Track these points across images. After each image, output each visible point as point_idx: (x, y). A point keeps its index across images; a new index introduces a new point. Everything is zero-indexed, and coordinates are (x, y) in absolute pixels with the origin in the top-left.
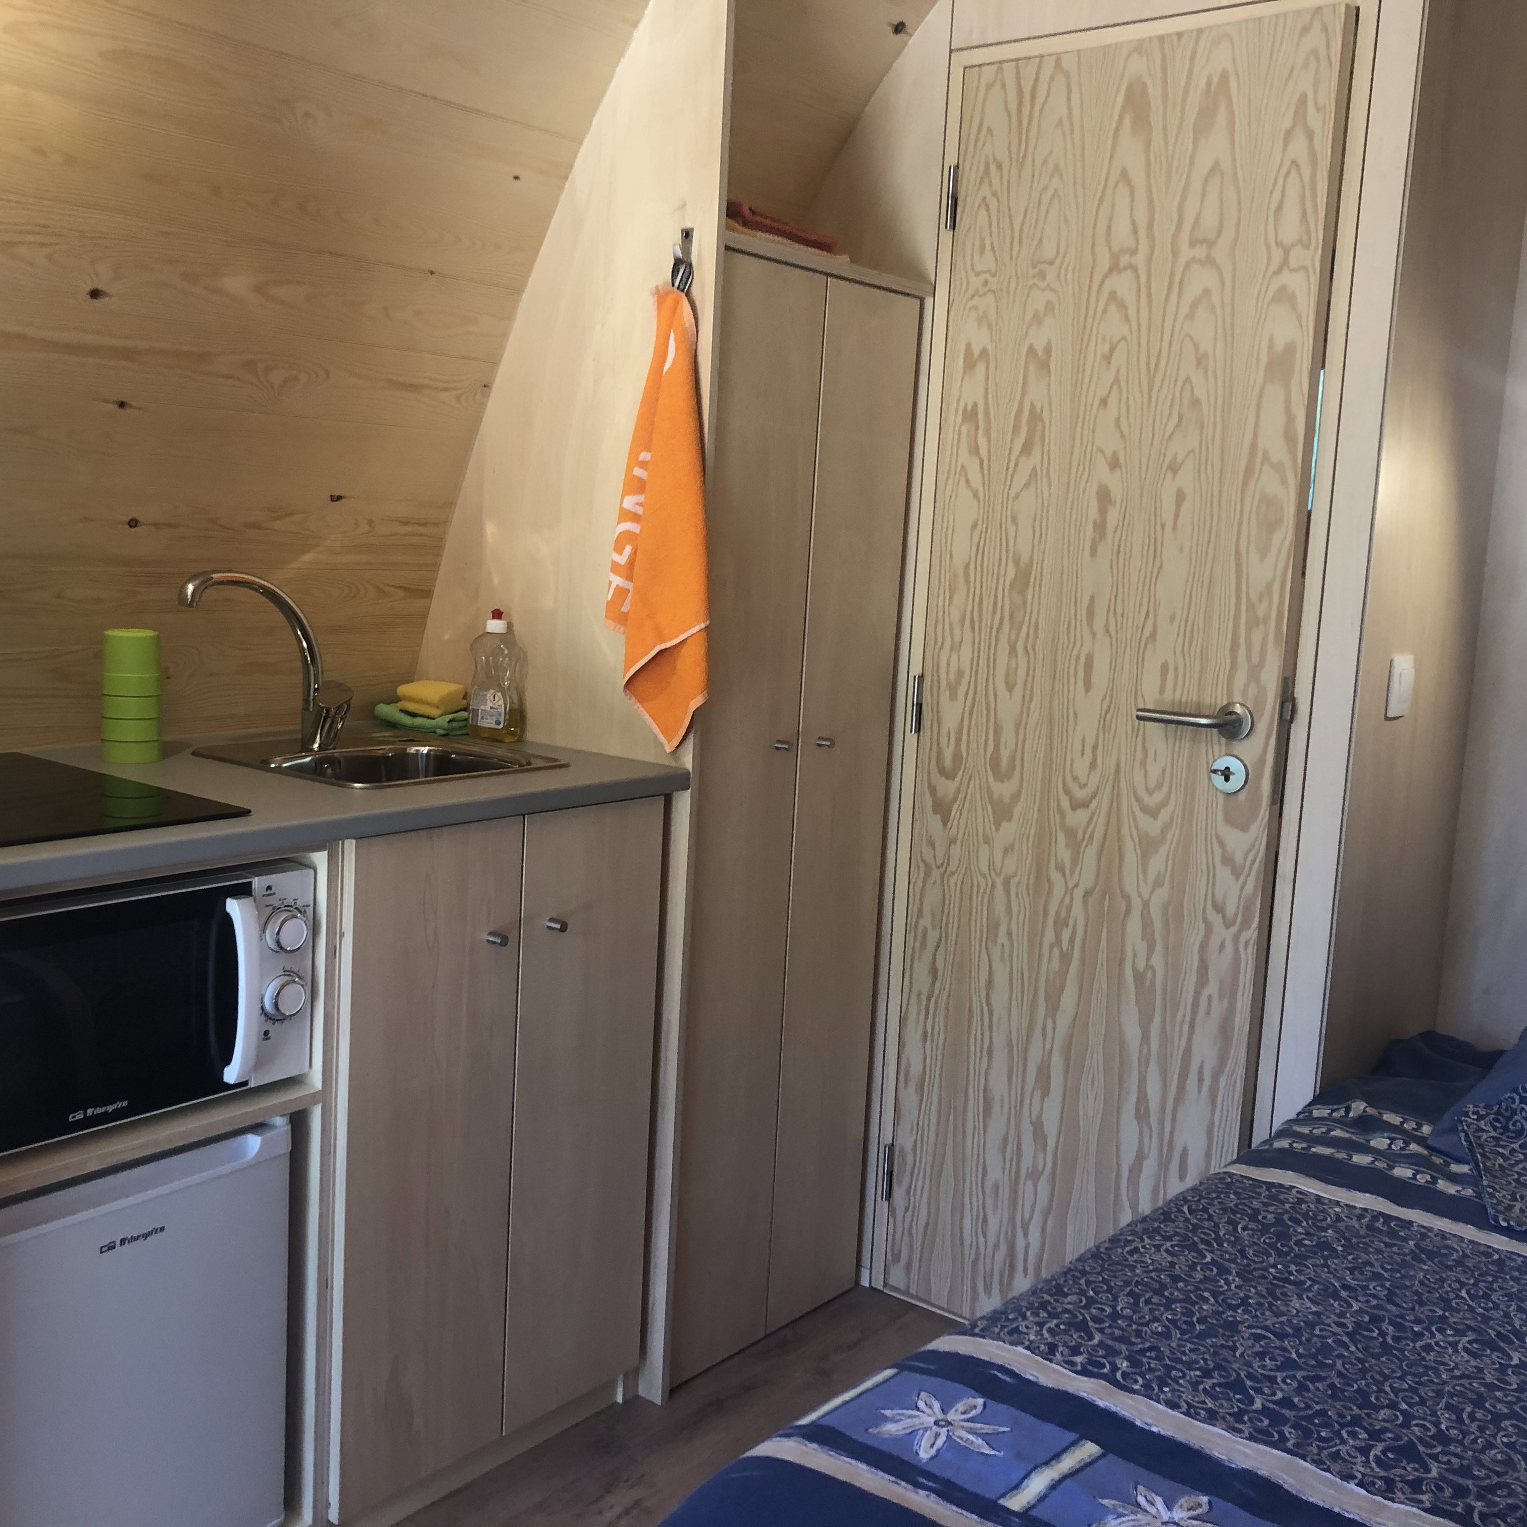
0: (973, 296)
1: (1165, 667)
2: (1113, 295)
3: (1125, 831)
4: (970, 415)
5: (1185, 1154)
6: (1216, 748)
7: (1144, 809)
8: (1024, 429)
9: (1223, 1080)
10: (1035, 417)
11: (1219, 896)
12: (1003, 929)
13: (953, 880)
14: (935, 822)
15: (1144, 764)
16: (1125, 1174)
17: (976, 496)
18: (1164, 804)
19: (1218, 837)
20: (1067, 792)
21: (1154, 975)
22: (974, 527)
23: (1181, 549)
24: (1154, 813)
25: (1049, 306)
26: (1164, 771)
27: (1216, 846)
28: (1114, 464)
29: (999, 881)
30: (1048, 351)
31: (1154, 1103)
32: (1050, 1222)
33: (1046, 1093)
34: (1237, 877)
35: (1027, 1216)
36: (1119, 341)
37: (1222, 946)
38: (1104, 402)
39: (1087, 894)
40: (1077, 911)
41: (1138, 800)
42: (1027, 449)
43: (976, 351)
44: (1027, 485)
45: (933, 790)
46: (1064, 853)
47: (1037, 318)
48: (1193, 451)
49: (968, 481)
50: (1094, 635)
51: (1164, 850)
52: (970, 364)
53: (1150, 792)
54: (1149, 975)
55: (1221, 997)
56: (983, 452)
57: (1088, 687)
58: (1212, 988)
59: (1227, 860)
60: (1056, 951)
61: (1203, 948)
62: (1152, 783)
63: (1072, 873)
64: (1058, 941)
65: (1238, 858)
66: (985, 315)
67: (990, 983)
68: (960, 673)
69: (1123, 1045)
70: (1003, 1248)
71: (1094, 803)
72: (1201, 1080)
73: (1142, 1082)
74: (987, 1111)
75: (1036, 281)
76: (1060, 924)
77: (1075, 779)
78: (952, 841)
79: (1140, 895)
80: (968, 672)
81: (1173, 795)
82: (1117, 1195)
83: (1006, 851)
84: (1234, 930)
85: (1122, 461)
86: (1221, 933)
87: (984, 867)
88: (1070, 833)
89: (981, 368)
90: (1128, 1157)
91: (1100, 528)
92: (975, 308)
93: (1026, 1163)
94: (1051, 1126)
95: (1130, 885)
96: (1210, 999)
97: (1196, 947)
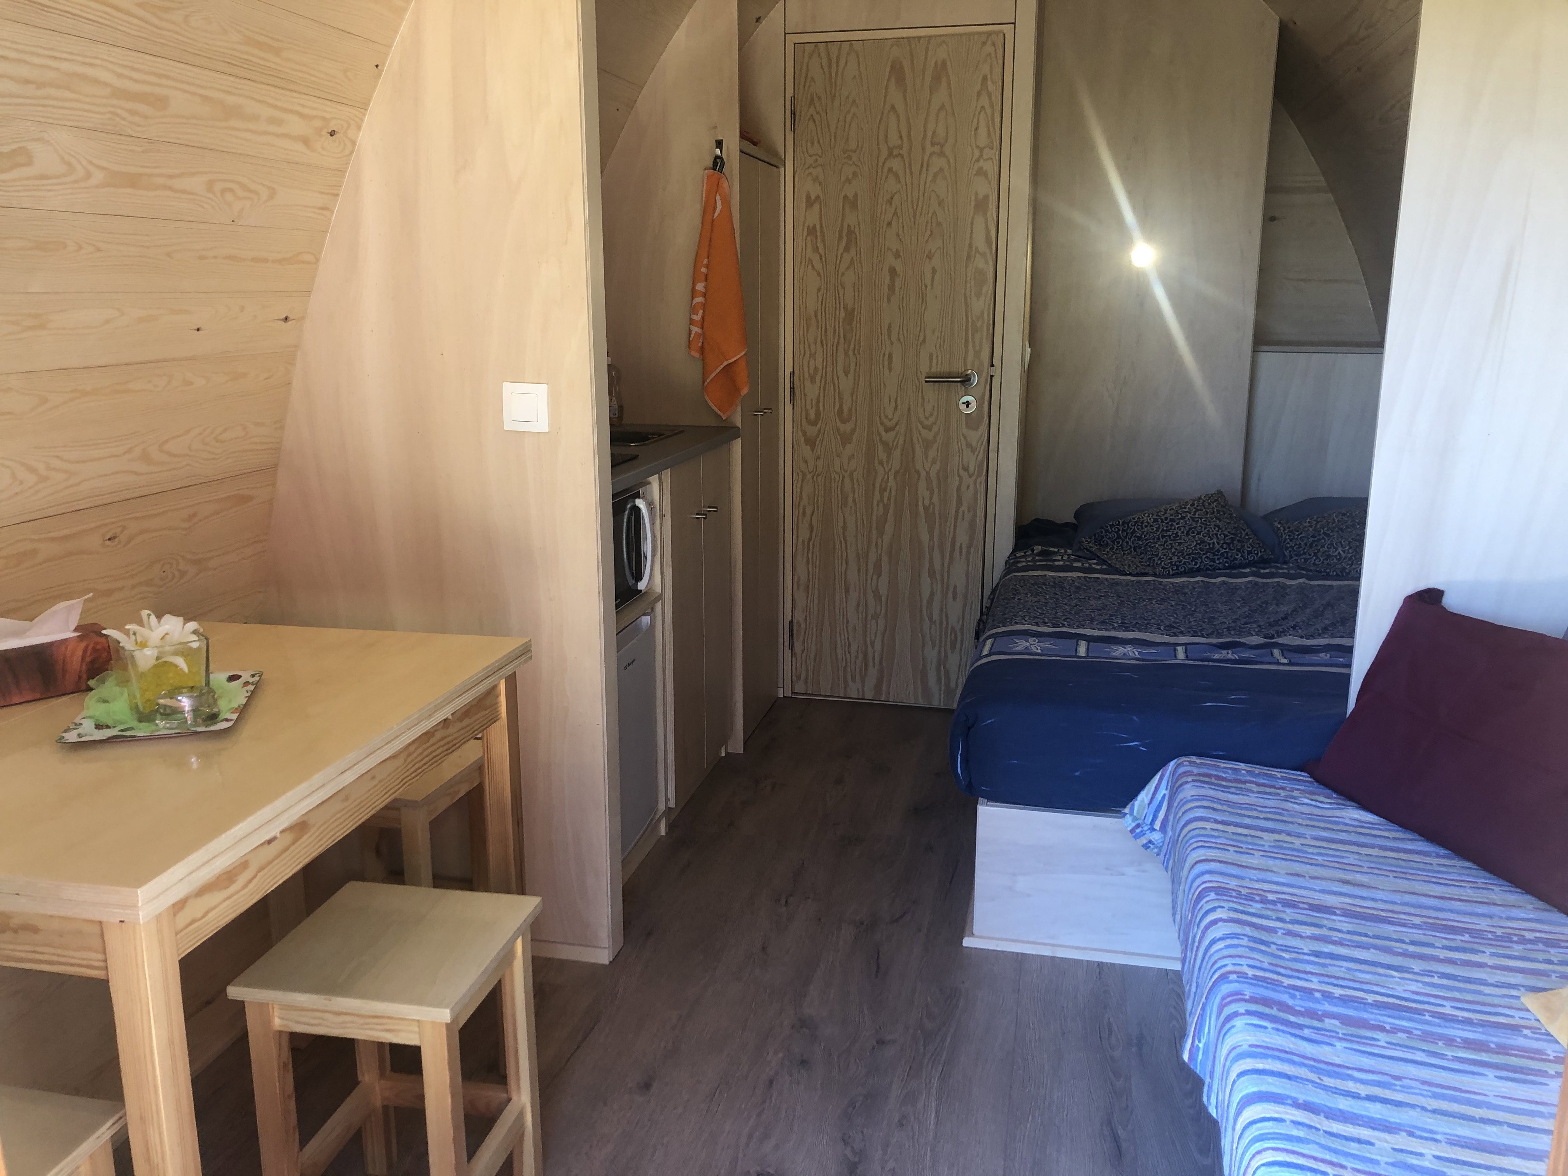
0: (809, 168)
1: (931, 355)
2: (891, 169)
3: (915, 440)
4: (812, 231)
5: (955, 587)
6: (961, 391)
7: (924, 427)
8: (845, 239)
9: (971, 549)
10: (850, 232)
11: (965, 463)
12: (850, 500)
13: (820, 478)
14: (806, 450)
15: (923, 405)
16: (925, 603)
17: (819, 274)
18: (936, 422)
19: (963, 435)
20: (882, 424)
21: (934, 508)
22: (819, 290)
23: (936, 297)
24: (929, 428)
25: (855, 174)
26: (934, 407)
27: (962, 439)
28: (897, 255)
29: (847, 475)
30: (856, 196)
31: (937, 566)
32: (886, 638)
33: (879, 575)
34: (974, 454)
35: (873, 638)
36: (896, 193)
37: (968, 486)
38: (889, 224)
39: (896, 473)
40: (891, 483)
41: (921, 423)
42: (847, 249)
43: (813, 198)
44: (848, 268)
45: (804, 433)
46: (882, 455)
47: (848, 181)
48: (939, 248)
49: (813, 266)
50: (892, 344)
51: (935, 446)
52: (810, 203)
53: (927, 418)
54: (931, 508)
55: (969, 511)
56: (821, 250)
57: (890, 369)
58: (964, 508)
59: (969, 445)
60: (881, 505)
61: (959, 489)
62: (927, 414)
63: (887, 464)
64: (882, 500)
65: (974, 444)
66: (817, 177)
67: (844, 528)
68: (816, 369)
69: (920, 544)
70: (861, 656)
71: (897, 428)
72: (961, 552)
73: (931, 559)
74: (847, 591)
75: (846, 160)
76: (882, 491)
77: (887, 417)
78: (818, 458)
79: (924, 470)
80: (820, 367)
81: (939, 418)
82: (921, 615)
83: (850, 459)
84: (974, 478)
85: (902, 254)
86: (967, 480)
87: (838, 469)
88: (885, 444)
89: (816, 207)
90: (926, 594)
91: (892, 288)
92: (810, 174)
93: (871, 612)
94: (883, 590)
95: (919, 466)
96: (963, 512)
97: (955, 489)
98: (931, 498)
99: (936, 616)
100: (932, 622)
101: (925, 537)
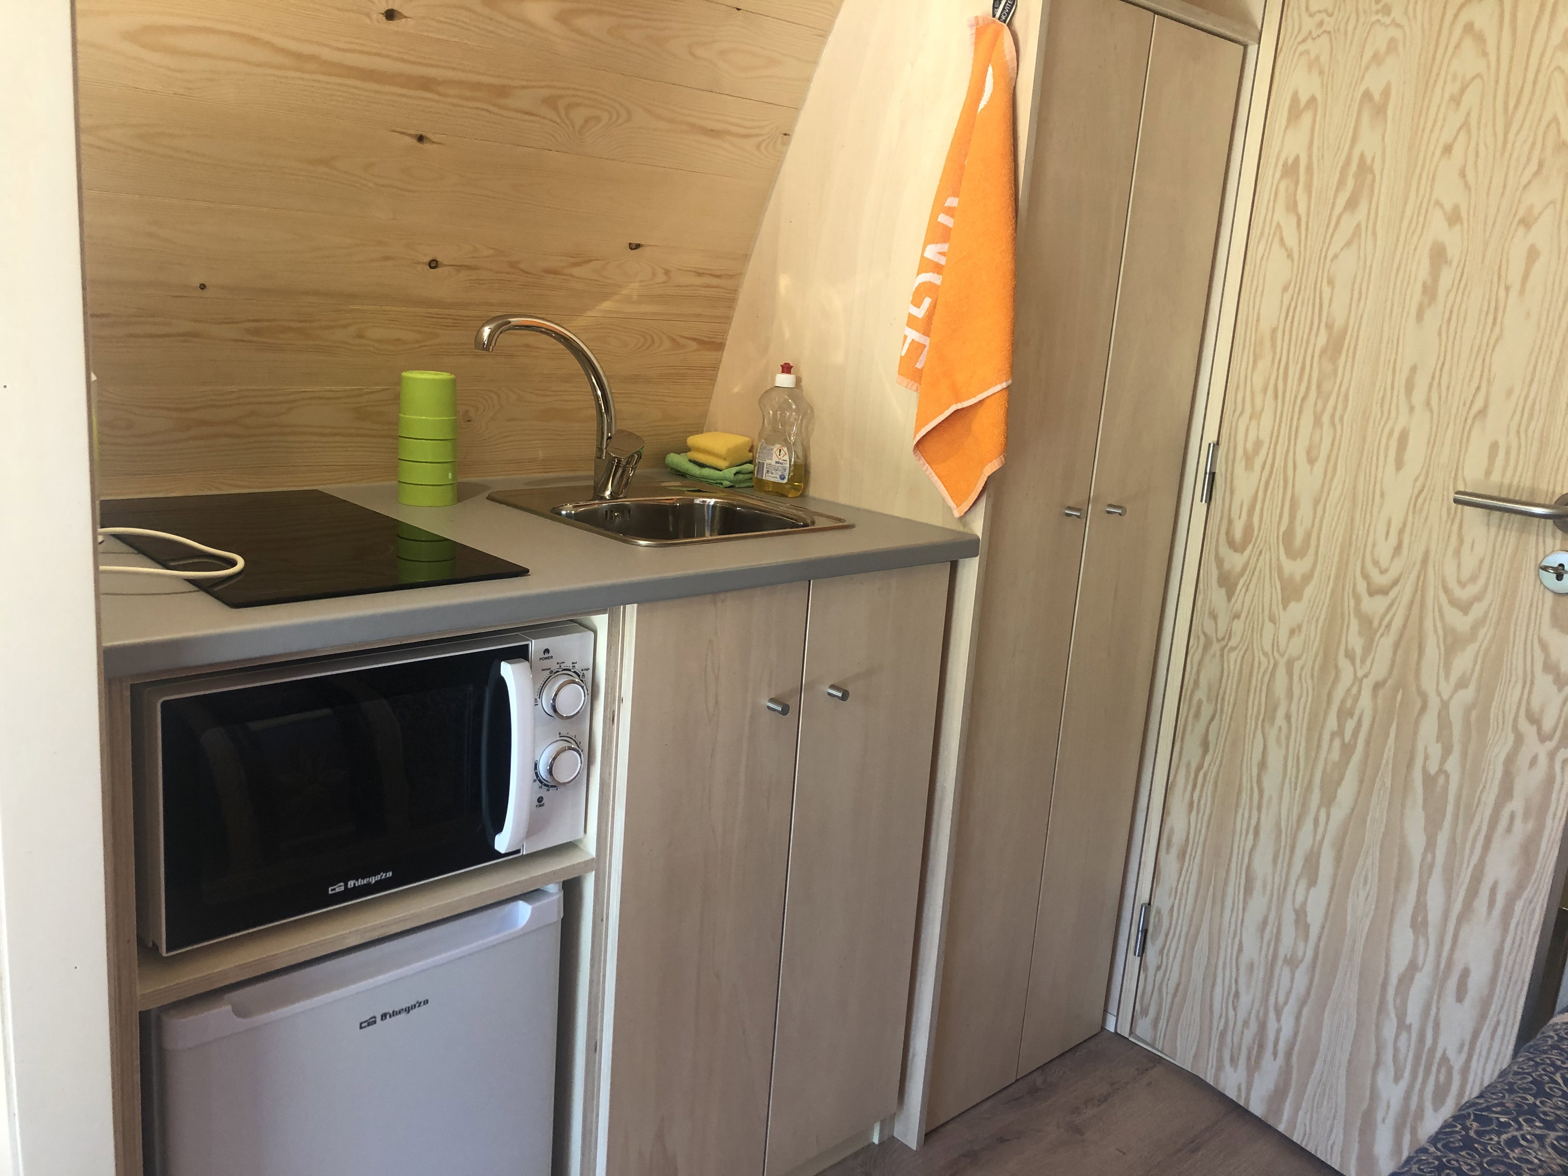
0: (1304, 41)
1: (1494, 447)
2: (1469, 28)
3: (1428, 624)
4: (1290, 170)
5: (1465, 974)
6: (1549, 541)
7: (1453, 603)
8: (1350, 183)
9: (1519, 905)
10: (1364, 168)
11: (1536, 705)
12: (1281, 714)
13: (1233, 655)
14: (1217, 596)
16: (1394, 981)
17: (1290, 256)
18: (1478, 598)
20: (1366, 576)
21: (1447, 781)
22: (1285, 289)
23: (1528, 314)
24: (1465, 608)
25: (1392, 45)
26: (1481, 562)
28: (1454, 218)
29: (1282, 662)
30: (1386, 93)
31: (1434, 915)
33: (1312, 882)
34: (1560, 690)
35: (1281, 999)
36: (1474, 78)
37: (1533, 762)
38: (1448, 149)
39: (1377, 686)
40: (1365, 702)
41: (1446, 590)
42: (1352, 204)
43: (1303, 99)
44: (1348, 244)
45: (1219, 561)
46: (1355, 641)
47: (1377, 59)
48: (1552, 202)
49: (1282, 241)
50: (1412, 409)
51: (1472, 649)
52: (1295, 113)
53: (1462, 585)
54: (1441, 780)
56: (1302, 208)
57: (1399, 464)
58: (1516, 805)
59: (1550, 668)
60: (1337, 742)
61: (1510, 761)
62: (1465, 574)
63: (1363, 661)
64: (1340, 732)
66: (1317, 58)
67: (1263, 765)
68: (1258, 444)
69: (1403, 848)
70: (1253, 1026)
71: (1396, 590)
72: (1492, 900)
73: (1422, 891)
74: (1249, 890)
75: (1379, 17)
76: (1344, 714)
77: (1376, 563)
78: (1237, 616)
79: (1439, 694)
80: (1267, 441)
81: (1490, 589)
82: (1382, 1002)
83: (1292, 632)
84: (1550, 745)
85: (1464, 216)
86: (1532, 746)
87: (1268, 648)
88: (1366, 622)
89: (1306, 119)
90: (1399, 966)
91: (1430, 291)
92: (1307, 52)
93: (1284, 950)
94: (1315, 916)
95: (1428, 683)
96: (1512, 817)
97: (1501, 759)
98: (1444, 760)
99: (1413, 1017)
100: (1402, 1022)
101: (1416, 841)
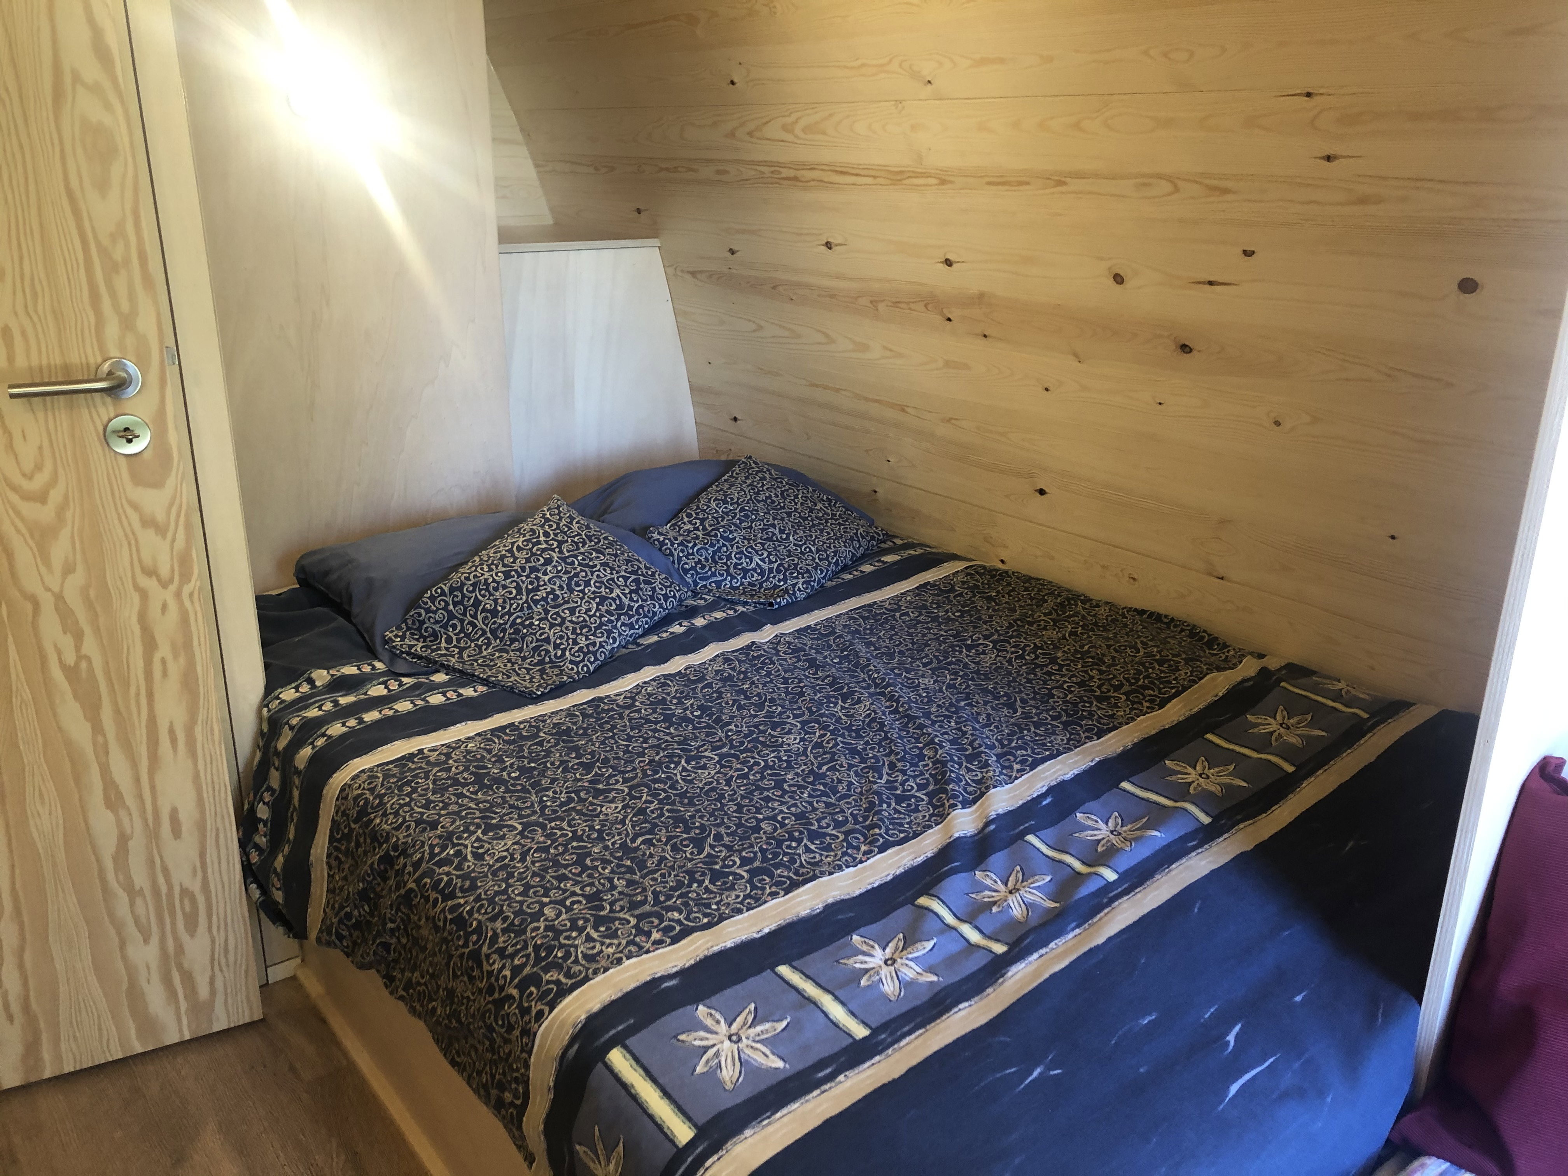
3: (8, 529)
5: (174, 814)
7: (27, 497)
9: (198, 730)
11: (147, 560)
15: (10, 448)
16: (109, 864)
18: (53, 482)
19: (130, 502)
21: (90, 664)
24: (42, 498)
26: (40, 449)
27: (130, 511)
32: (27, 958)
34: (164, 537)
37: (164, 607)
41: (14, 488)
51: (65, 534)
53: (29, 477)
54: (84, 665)
55: (176, 657)
58: (164, 650)
59: (148, 522)
61: (142, 618)
62: (29, 467)
65: (160, 517)
72: (174, 740)
73: (106, 771)
79: (48, 589)
81: (60, 470)
84: (173, 588)
86: (158, 595)
97: (134, 619)
98: (78, 646)
99: (141, 880)
100: (132, 892)
101: (80, 731)
